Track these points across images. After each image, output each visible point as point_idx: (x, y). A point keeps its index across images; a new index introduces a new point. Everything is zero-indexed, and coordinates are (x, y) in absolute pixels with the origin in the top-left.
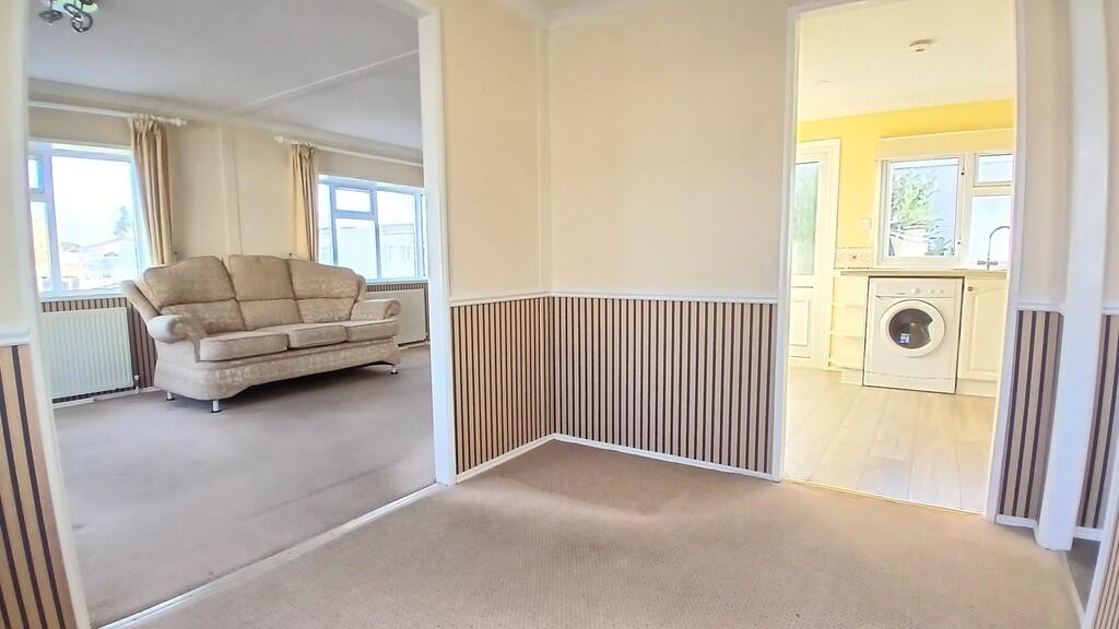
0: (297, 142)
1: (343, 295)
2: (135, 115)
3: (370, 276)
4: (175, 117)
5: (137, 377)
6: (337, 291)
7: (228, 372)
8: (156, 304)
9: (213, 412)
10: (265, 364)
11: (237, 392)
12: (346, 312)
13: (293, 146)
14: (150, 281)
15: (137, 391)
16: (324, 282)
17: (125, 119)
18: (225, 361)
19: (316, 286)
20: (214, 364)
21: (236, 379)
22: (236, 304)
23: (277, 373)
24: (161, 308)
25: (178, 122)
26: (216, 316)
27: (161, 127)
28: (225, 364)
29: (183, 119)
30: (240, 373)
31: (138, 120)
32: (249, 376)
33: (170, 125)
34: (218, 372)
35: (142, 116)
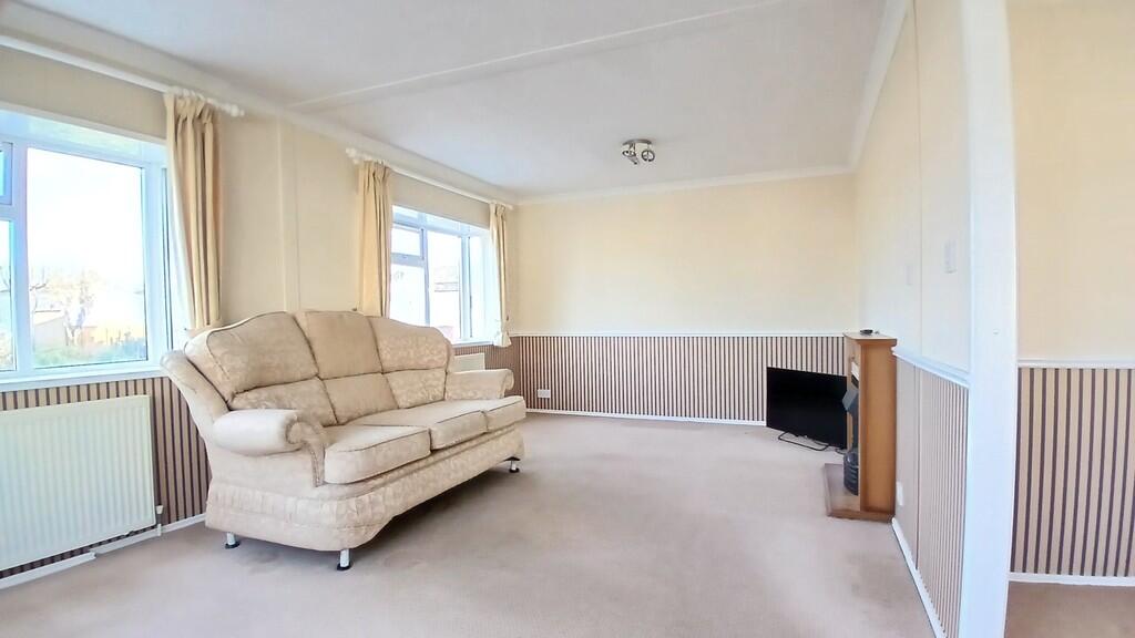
0: (370, 159)
1: (433, 365)
2: (176, 90)
3: (456, 339)
4: (231, 103)
5: (160, 509)
6: (426, 359)
7: (365, 498)
8: (226, 391)
9: (339, 568)
10: (407, 479)
11: (379, 530)
12: (441, 389)
13: (366, 162)
14: (218, 353)
15: (159, 531)
16: (412, 348)
17: (160, 94)
18: (364, 482)
19: (405, 354)
20: (346, 489)
21: (377, 509)
22: (321, 383)
23: (420, 492)
24: (233, 396)
25: (234, 111)
26: (304, 406)
27: (213, 114)
28: (361, 487)
29: (240, 107)
30: (381, 498)
31: (181, 97)
32: (392, 503)
33: (223, 112)
34: (353, 502)
35: (186, 93)
